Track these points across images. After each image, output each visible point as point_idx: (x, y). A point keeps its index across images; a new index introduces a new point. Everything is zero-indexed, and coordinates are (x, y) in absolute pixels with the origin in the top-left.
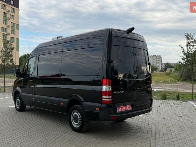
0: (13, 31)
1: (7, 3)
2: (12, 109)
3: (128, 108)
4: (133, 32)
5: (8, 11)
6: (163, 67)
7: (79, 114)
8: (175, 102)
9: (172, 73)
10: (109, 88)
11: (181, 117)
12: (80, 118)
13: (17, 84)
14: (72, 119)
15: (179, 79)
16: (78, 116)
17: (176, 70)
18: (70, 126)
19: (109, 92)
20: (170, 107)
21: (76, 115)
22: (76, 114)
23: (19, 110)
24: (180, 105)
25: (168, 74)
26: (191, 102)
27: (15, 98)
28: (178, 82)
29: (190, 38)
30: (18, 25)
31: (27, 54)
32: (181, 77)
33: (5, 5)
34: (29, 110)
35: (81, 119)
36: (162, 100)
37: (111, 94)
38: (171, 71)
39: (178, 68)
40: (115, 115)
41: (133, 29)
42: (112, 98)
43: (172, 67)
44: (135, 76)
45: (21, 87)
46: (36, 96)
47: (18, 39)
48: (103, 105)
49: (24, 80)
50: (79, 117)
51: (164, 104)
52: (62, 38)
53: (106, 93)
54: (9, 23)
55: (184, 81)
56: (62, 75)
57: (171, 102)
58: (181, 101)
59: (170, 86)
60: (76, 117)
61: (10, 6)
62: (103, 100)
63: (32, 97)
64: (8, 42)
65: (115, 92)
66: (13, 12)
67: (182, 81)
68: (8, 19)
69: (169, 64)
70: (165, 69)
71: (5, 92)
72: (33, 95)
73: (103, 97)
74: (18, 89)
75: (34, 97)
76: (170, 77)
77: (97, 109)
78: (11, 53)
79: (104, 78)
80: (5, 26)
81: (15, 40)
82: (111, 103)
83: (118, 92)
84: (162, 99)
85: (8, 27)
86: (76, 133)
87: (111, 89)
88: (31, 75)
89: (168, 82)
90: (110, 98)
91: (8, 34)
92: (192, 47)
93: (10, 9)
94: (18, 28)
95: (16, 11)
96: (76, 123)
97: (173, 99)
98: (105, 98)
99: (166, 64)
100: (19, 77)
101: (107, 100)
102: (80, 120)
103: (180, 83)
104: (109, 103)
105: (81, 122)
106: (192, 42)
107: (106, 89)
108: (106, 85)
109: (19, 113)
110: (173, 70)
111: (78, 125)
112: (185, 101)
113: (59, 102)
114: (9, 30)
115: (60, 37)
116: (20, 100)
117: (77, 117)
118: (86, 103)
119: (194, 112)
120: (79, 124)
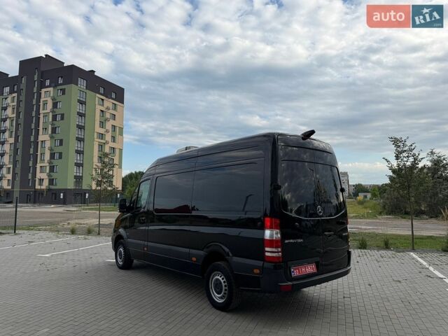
0: (114, 138)
1: (107, 97)
2: (110, 264)
3: (310, 269)
4: (312, 137)
5: (108, 108)
6: (352, 191)
7: (223, 279)
8: (383, 252)
9: (368, 201)
10: (277, 234)
11: (400, 282)
12: (225, 286)
13: (119, 222)
14: (212, 286)
15: (380, 211)
16: (222, 281)
17: (374, 195)
18: (207, 299)
19: (277, 241)
20: (376, 262)
21: (217, 280)
22: (219, 277)
23: (122, 268)
24: (393, 259)
25: (361, 203)
26: (412, 253)
27: (116, 247)
28: (380, 217)
29: (401, 144)
30: (121, 129)
31: (134, 172)
32: (384, 207)
33: (103, 100)
34: (138, 268)
35: (227, 288)
36: (359, 250)
37: (280, 244)
38: (366, 197)
39: (377, 193)
40: (290, 283)
41: (312, 132)
42: (282, 252)
43: (367, 192)
44: (320, 212)
45: (125, 228)
46: (150, 244)
47: (121, 150)
48: (266, 265)
49: (131, 217)
50: (223, 284)
51: (365, 257)
52: (194, 149)
53: (271, 243)
54: (109, 126)
55: (390, 214)
56: (193, 209)
57: (376, 254)
58: (394, 252)
59: (367, 224)
60: (218, 284)
61: (110, 100)
62: (267, 254)
63: (144, 246)
64: (106, 155)
65: (286, 241)
66: (115, 109)
67: (387, 214)
68: (107, 120)
69: (361, 185)
70: (356, 195)
71: (99, 234)
72: (146, 243)
73: (267, 249)
74: (121, 231)
75: (147, 246)
76: (366, 208)
77: (257, 271)
78: (111, 173)
79: (265, 215)
80: (102, 131)
81: (117, 151)
82: (281, 259)
83: (291, 241)
84: (360, 248)
85: (107, 131)
86: (218, 312)
87: (279, 236)
88: (144, 208)
89: (363, 217)
90: (278, 252)
91: (107, 143)
92: (405, 159)
93: (111, 106)
94: (121, 134)
95: (118, 107)
96: (218, 294)
97: (379, 248)
98: (270, 252)
99: (356, 185)
100: (123, 212)
101: (274, 255)
102: (226, 290)
103: (383, 219)
104: (277, 261)
105: (227, 292)
106: (405, 151)
107: (271, 235)
108: (271, 228)
109: (123, 272)
110: (369, 195)
111: (221, 298)
112: (399, 252)
113: (189, 256)
114: (108, 137)
115: (190, 147)
116: (124, 249)
117: (221, 283)
118: (236, 259)
119: (420, 272)
120: (223, 296)
